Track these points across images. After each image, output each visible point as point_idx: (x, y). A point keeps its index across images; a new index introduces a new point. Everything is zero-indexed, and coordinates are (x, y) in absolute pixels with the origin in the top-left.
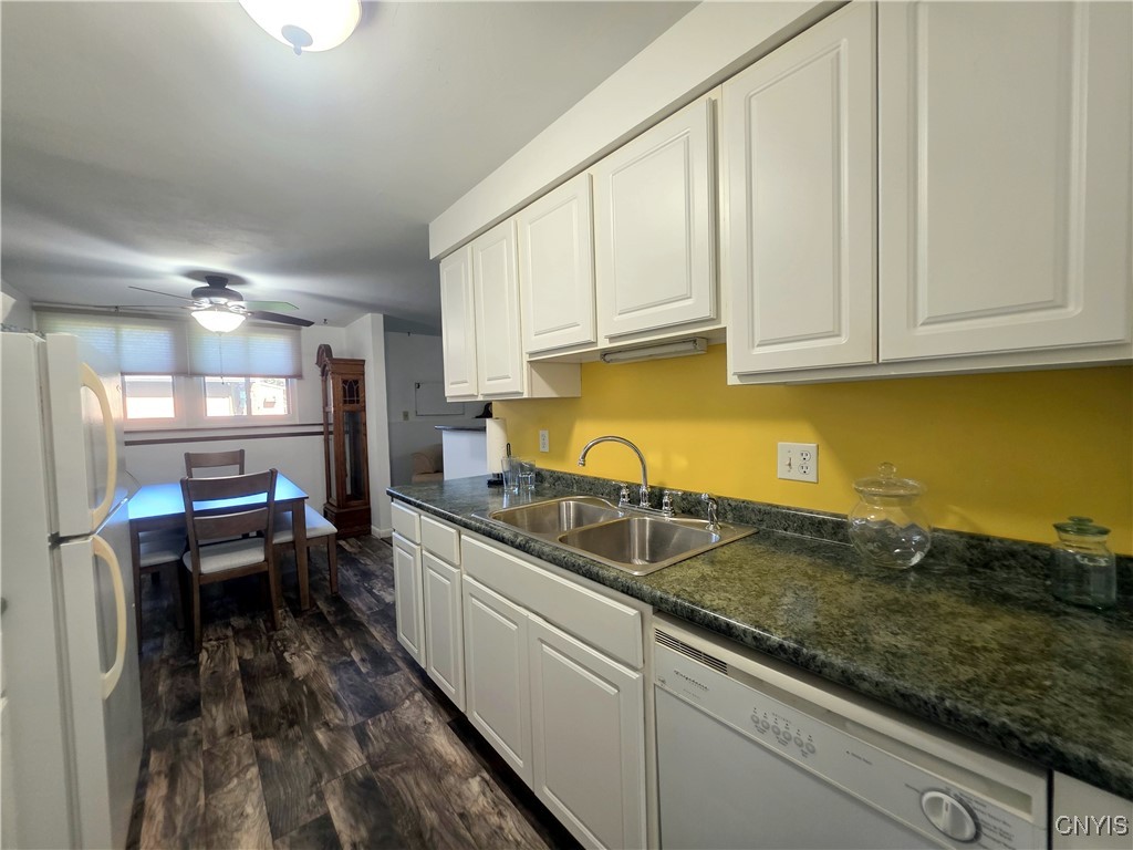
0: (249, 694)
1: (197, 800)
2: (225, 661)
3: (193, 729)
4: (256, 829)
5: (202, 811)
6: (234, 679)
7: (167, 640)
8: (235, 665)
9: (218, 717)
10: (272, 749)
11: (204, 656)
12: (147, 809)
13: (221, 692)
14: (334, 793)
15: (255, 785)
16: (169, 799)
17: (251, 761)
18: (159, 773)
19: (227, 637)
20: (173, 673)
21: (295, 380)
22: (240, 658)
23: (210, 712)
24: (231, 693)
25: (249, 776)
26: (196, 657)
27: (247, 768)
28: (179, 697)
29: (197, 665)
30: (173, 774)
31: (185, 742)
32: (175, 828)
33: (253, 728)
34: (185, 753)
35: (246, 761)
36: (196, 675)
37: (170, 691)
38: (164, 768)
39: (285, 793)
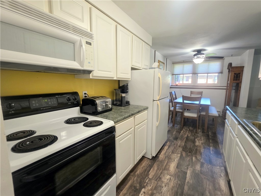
0: (185, 142)
1: (170, 153)
2: (185, 134)
3: (175, 142)
4: (175, 164)
5: (170, 155)
6: (185, 138)
7: (178, 126)
8: (186, 136)
9: (179, 142)
10: (184, 154)
11: (182, 131)
12: (164, 149)
13: (182, 139)
14: (190, 170)
15: (178, 157)
16: (167, 150)
17: (180, 153)
18: (168, 145)
19: (187, 130)
20: (177, 132)
21: (220, 74)
22: (187, 135)
23: (178, 141)
24: (183, 140)
25: (178, 155)
26: (181, 131)
27: (179, 154)
28: (176, 136)
29: (181, 132)
30: (169, 147)
31: (173, 143)
32: (166, 154)
33: (183, 148)
34: (172, 145)
35: (179, 153)
36: (180, 134)
37: (175, 134)
38: (169, 145)
39: (182, 163)
